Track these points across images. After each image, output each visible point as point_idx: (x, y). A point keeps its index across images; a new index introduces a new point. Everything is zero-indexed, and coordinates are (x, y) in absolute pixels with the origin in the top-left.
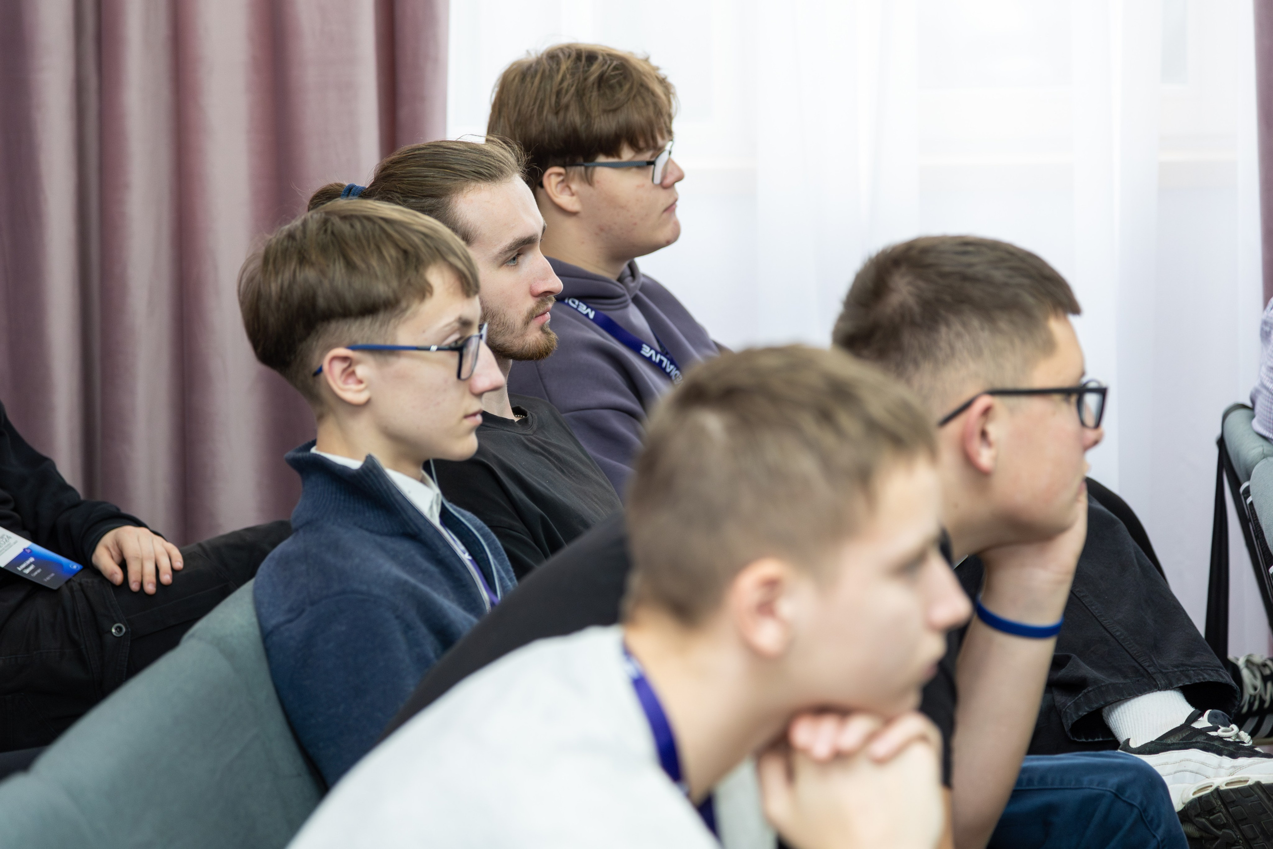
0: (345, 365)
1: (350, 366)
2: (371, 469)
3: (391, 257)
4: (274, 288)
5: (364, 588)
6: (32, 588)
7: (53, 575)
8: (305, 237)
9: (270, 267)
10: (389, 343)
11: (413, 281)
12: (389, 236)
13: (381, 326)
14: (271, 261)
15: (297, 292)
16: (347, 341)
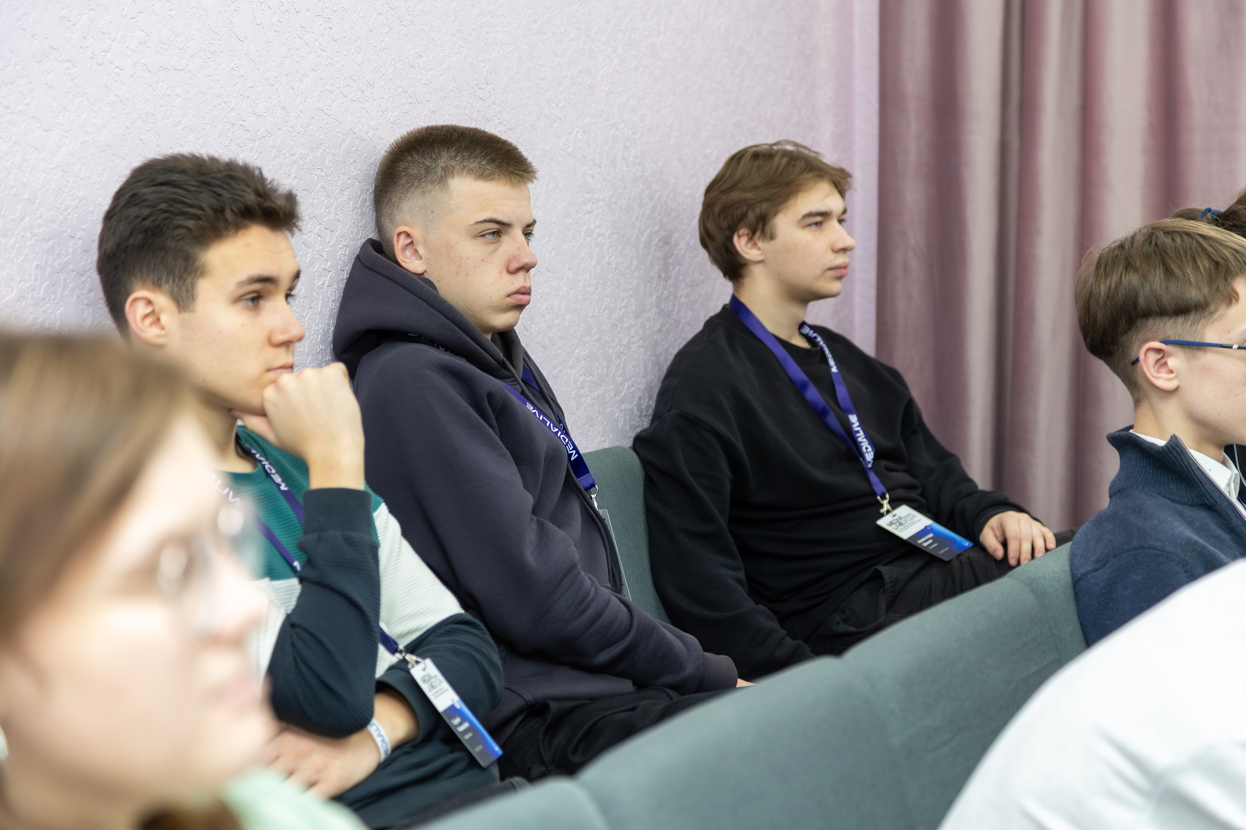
0: (1159, 356)
1: (1163, 357)
2: (1175, 447)
3: (1204, 266)
4: (1103, 288)
5: (1158, 544)
6: (929, 559)
7: (947, 549)
8: (1132, 247)
9: (1102, 271)
10: (1197, 340)
11: (1220, 288)
12: (1204, 249)
13: (1191, 325)
14: (1103, 266)
15: (1122, 292)
16: (1161, 336)
